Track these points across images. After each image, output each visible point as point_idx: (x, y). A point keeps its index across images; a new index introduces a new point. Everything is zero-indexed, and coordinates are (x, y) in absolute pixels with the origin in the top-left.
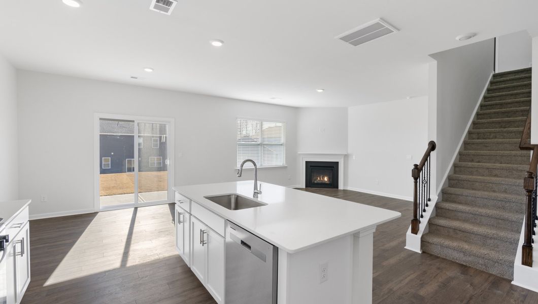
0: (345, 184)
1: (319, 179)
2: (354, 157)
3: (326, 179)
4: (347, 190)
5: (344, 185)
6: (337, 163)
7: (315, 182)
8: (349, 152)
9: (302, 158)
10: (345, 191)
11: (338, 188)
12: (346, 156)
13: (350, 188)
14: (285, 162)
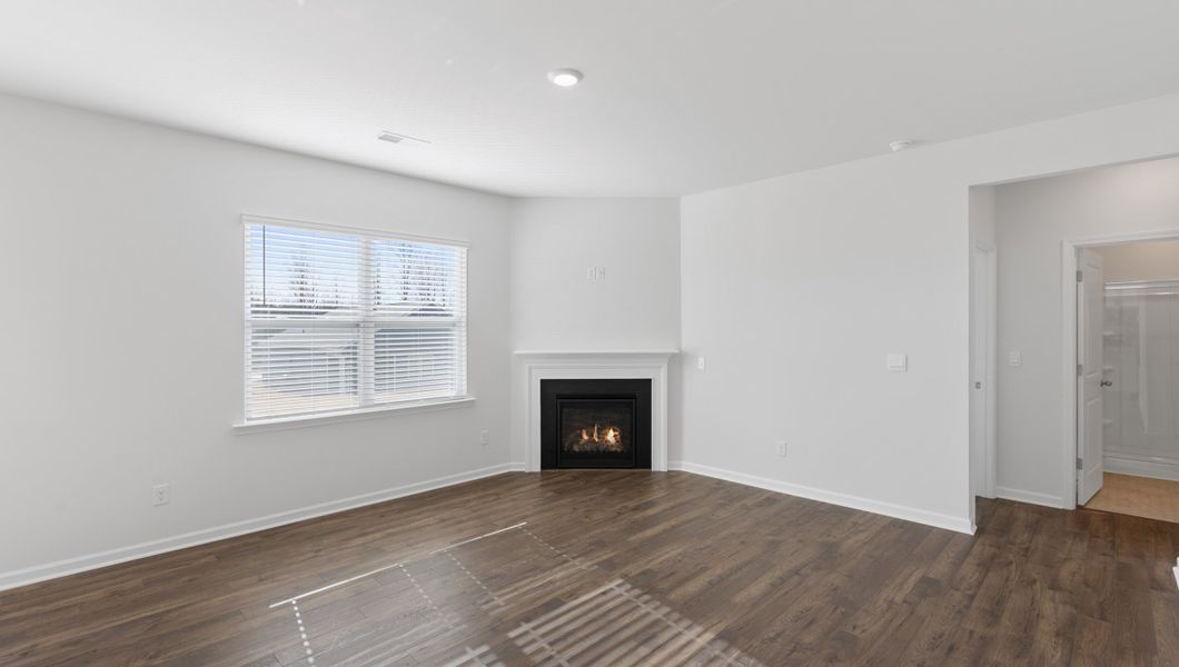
0: (674, 451)
1: (585, 437)
2: (701, 360)
3: (611, 436)
4: (680, 473)
5: (670, 456)
6: (648, 382)
7: (576, 448)
8: (687, 343)
9: (530, 369)
10: (670, 475)
11: (650, 467)
12: (676, 361)
13: (689, 466)
14: (465, 388)
